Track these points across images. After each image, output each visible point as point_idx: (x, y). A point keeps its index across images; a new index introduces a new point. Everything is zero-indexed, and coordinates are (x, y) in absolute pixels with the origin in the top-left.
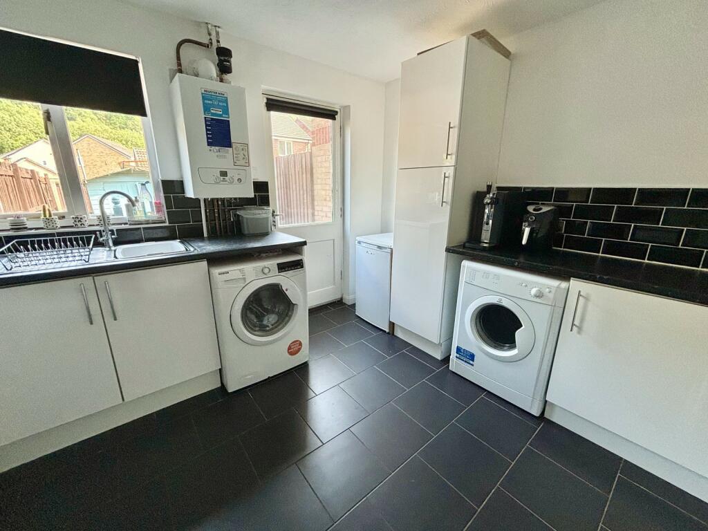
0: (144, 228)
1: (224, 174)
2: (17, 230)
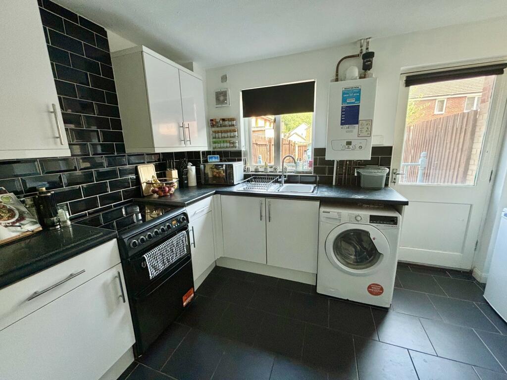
0: (300, 176)
1: (349, 143)
2: (256, 172)
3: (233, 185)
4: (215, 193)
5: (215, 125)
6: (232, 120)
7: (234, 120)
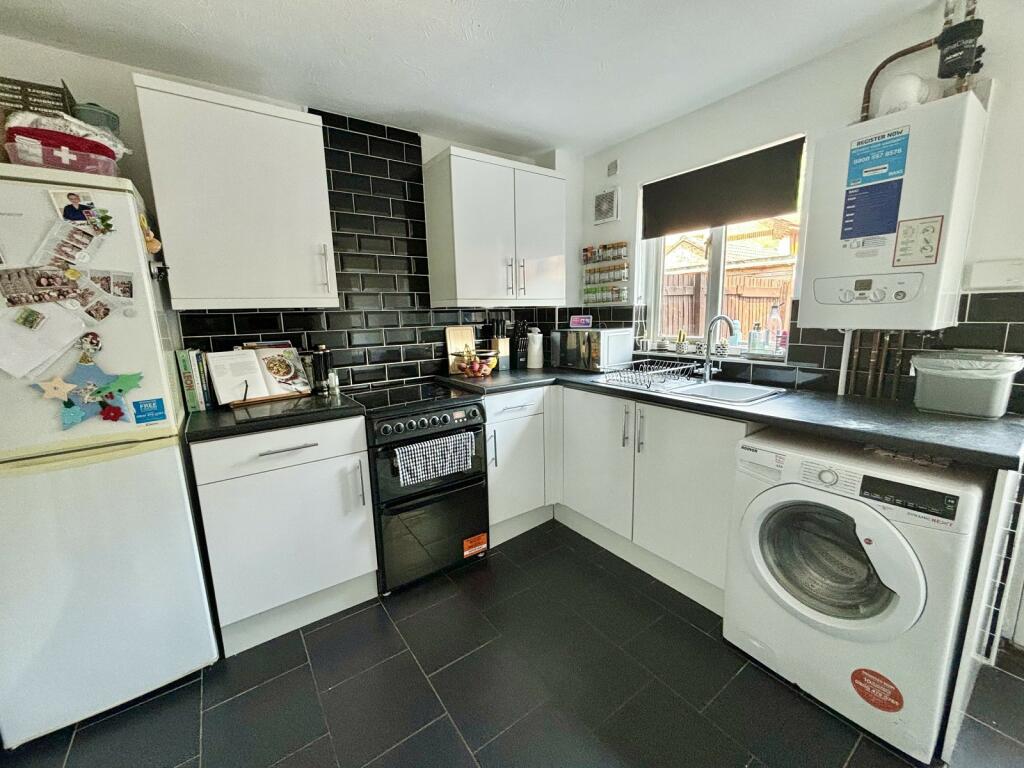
0: (754, 365)
1: (864, 285)
2: (659, 350)
3: (598, 372)
4: (555, 383)
5: (590, 259)
6: (619, 246)
7: (622, 247)
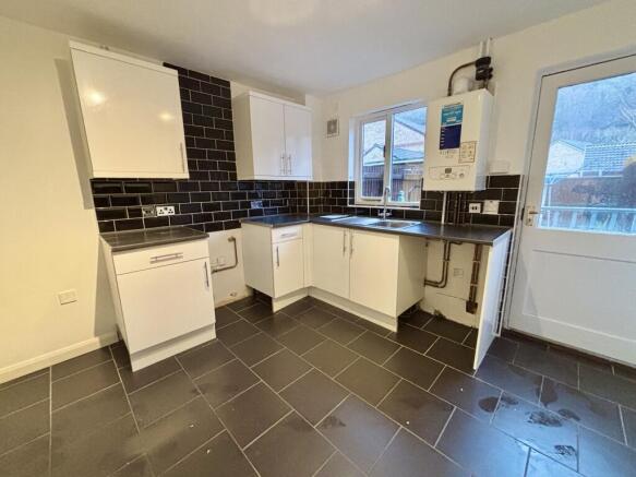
0: (405, 210)
1: (448, 171)
4: (310, 222)
